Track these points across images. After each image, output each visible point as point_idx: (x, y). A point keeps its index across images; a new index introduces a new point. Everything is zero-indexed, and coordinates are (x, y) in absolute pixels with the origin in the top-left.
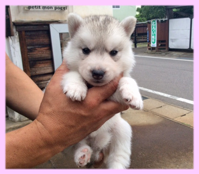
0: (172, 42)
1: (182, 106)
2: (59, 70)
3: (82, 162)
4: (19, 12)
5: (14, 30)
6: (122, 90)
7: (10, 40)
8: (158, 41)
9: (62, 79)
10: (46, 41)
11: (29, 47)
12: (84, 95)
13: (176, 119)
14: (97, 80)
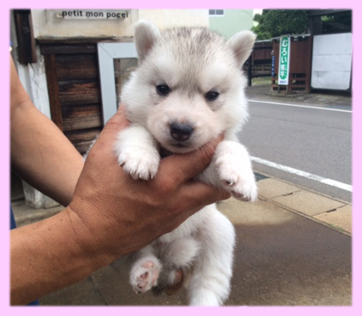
0: (318, 76)
1: (330, 194)
2: (111, 123)
3: (142, 285)
4: (47, 21)
5: (38, 52)
6: (221, 164)
7: (31, 70)
8: (292, 75)
9: (117, 139)
10: (90, 72)
11: (61, 83)
12: (155, 170)
13: (317, 217)
14: (177, 142)
